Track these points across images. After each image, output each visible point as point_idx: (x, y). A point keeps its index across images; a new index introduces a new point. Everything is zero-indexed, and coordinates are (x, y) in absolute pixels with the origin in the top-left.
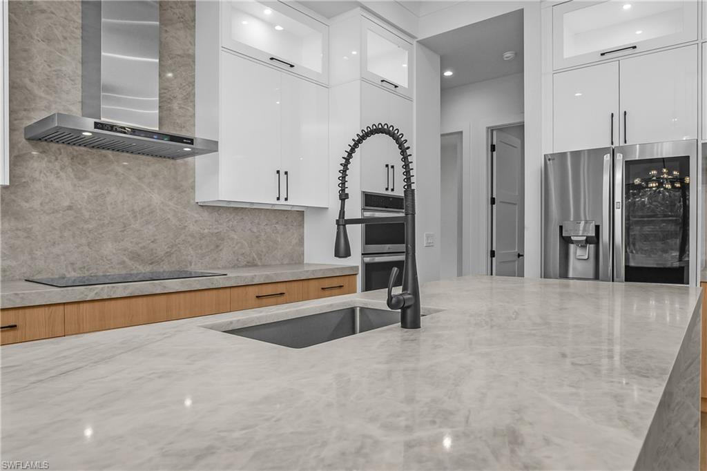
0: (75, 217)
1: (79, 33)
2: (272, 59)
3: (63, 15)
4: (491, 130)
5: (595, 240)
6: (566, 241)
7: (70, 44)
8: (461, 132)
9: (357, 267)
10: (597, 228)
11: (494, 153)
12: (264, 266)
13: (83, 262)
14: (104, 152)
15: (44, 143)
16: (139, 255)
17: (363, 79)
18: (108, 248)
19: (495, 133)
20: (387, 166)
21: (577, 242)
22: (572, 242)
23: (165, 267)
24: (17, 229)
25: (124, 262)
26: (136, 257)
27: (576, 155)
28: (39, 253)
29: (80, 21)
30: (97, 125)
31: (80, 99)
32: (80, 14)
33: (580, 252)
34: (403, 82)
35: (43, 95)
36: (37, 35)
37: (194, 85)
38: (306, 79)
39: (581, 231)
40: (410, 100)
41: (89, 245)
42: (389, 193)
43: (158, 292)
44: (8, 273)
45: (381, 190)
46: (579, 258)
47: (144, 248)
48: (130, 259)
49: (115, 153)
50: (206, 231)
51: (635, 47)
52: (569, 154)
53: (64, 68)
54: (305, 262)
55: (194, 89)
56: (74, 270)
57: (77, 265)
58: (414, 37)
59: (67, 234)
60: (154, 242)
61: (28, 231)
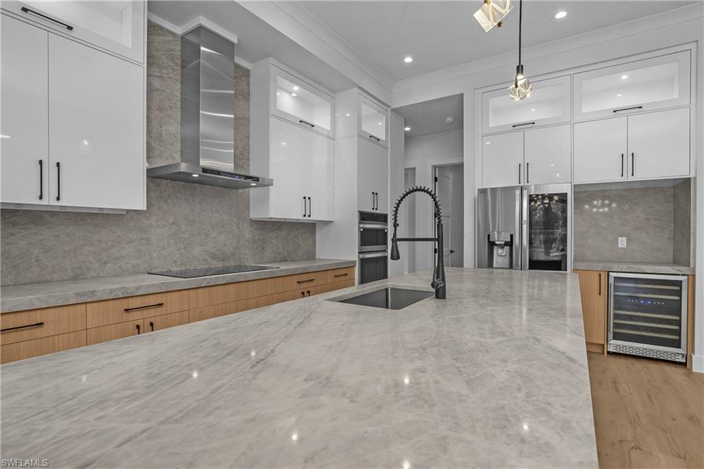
0: (177, 230)
1: (179, 104)
2: (301, 121)
3: (170, 92)
4: (435, 167)
5: (510, 244)
6: (492, 245)
7: (174, 112)
8: (414, 168)
9: (355, 261)
10: (512, 236)
11: (437, 183)
12: (292, 261)
13: (182, 261)
14: (194, 185)
15: (158, 180)
16: (216, 255)
17: (359, 136)
18: (197, 251)
19: (437, 169)
20: (373, 193)
21: (499, 245)
22: (496, 245)
23: (232, 263)
24: (142, 239)
25: (206, 260)
26: (214, 256)
27: (494, 190)
28: (155, 255)
29: (180, 96)
31: (180, 149)
32: (180, 91)
33: (500, 251)
34: (382, 137)
35: (157, 147)
36: (154, 106)
37: (249, 138)
38: (322, 134)
39: (500, 237)
40: (386, 148)
41: (185, 248)
42: (374, 211)
43: (243, 280)
44: (136, 269)
45: (370, 210)
46: (500, 256)
47: (217, 250)
48: (210, 258)
49: (201, 185)
50: (257, 238)
51: (534, 123)
52: (489, 190)
53: (170, 128)
54: (317, 257)
55: (249, 141)
57: (178, 263)
58: (390, 107)
59: (172, 241)
60: (224, 246)
61: (148, 240)
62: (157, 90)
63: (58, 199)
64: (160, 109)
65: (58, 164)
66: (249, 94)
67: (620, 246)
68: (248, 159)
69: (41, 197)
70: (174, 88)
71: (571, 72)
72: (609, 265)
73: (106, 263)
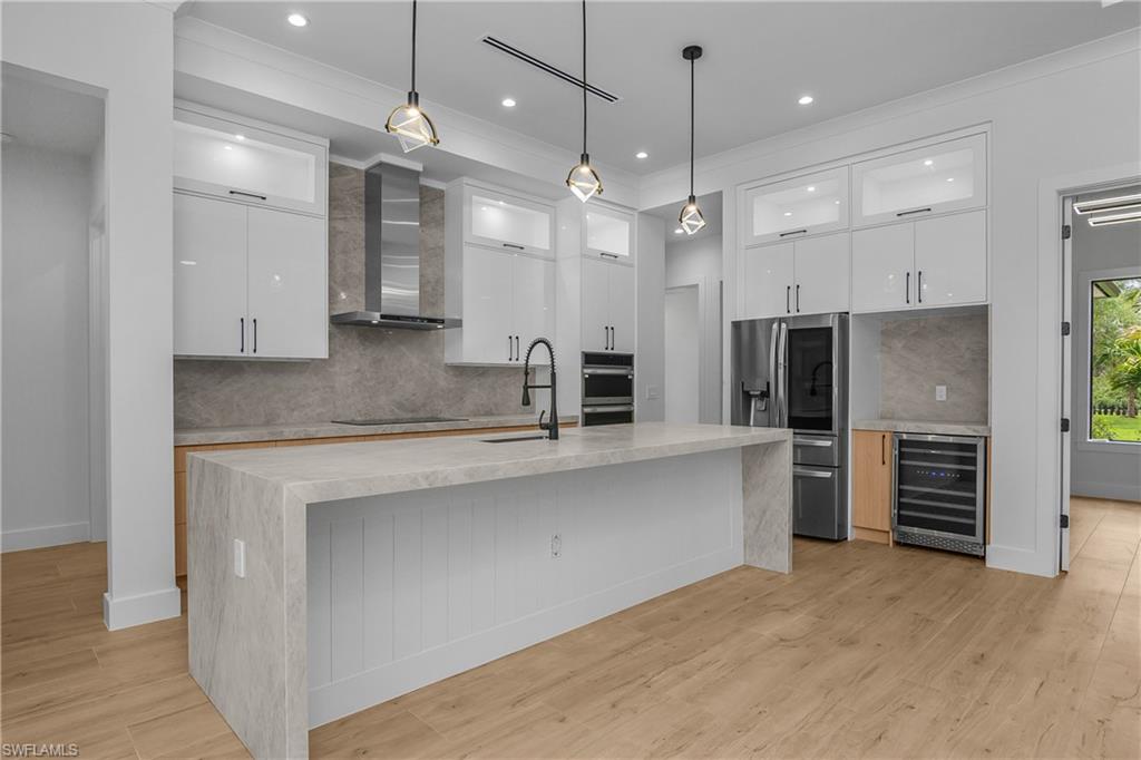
0: (362, 377)
2: (506, 245)
3: (353, 232)
5: (765, 395)
6: (748, 397)
8: (698, 285)
9: (578, 417)
10: (768, 384)
12: (499, 415)
13: (366, 410)
15: (340, 327)
16: (403, 405)
17: (583, 255)
18: (383, 400)
20: (606, 328)
21: (756, 396)
22: (752, 396)
23: (422, 415)
24: (326, 387)
25: (393, 410)
26: (400, 406)
27: (751, 323)
28: (339, 403)
30: (383, 317)
33: (759, 404)
34: (623, 252)
38: (537, 257)
39: (760, 387)
40: (631, 266)
41: (370, 397)
42: (609, 351)
44: (321, 418)
45: (600, 350)
47: (407, 400)
48: (398, 408)
50: (453, 386)
51: (805, 231)
52: (744, 324)
56: (361, 416)
57: (363, 413)
58: (635, 209)
59: (356, 390)
60: (414, 395)
61: (332, 387)
62: (341, 232)
63: (255, 351)
64: (344, 252)
65: (255, 321)
66: (443, 218)
67: (938, 399)
68: (443, 295)
69: (242, 350)
70: (357, 227)
71: (849, 161)
72: (894, 423)
73: (293, 410)
